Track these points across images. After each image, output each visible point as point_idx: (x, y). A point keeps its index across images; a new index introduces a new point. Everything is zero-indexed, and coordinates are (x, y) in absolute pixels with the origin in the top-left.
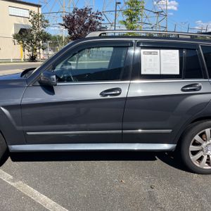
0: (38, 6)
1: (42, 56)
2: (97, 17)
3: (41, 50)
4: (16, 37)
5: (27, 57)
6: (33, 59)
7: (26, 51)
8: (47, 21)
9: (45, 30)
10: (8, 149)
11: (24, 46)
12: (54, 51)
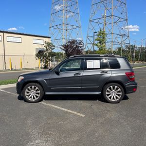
0: (49, 38)
1: (50, 65)
2: (80, 44)
3: (50, 62)
4: (37, 55)
5: (43, 66)
6: (46, 67)
7: (42, 63)
8: (54, 46)
9: (53, 51)
10: (45, 94)
11: (41, 60)
12: (57, 62)
